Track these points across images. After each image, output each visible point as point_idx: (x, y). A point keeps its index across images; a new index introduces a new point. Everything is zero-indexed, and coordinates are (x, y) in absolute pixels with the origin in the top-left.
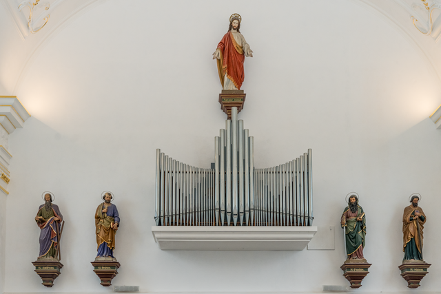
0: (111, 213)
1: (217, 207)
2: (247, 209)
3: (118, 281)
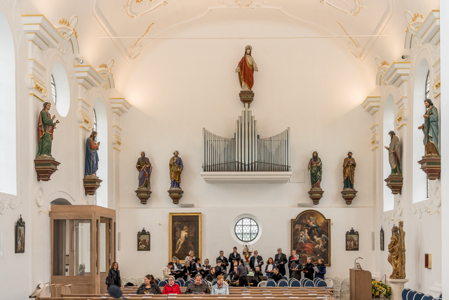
0: (178, 163)
1: (237, 160)
2: (253, 161)
3: (183, 201)
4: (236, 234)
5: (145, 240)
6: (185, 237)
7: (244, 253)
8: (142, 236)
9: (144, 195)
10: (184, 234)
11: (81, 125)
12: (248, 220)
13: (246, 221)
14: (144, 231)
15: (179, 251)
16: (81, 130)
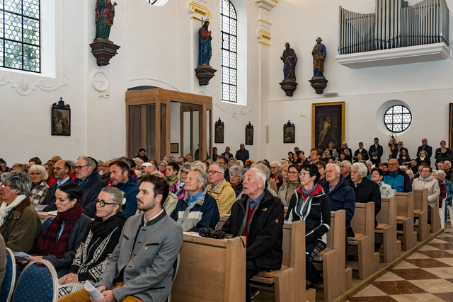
0: (320, 49)
1: (376, 38)
2: (395, 36)
3: (327, 91)
4: (385, 124)
5: (290, 133)
6: (328, 128)
7: (390, 145)
8: (287, 129)
9: (289, 87)
10: (327, 125)
11: (192, 15)
12: (400, 108)
13: (398, 109)
14: (289, 123)
15: (322, 143)
16: (192, 20)
